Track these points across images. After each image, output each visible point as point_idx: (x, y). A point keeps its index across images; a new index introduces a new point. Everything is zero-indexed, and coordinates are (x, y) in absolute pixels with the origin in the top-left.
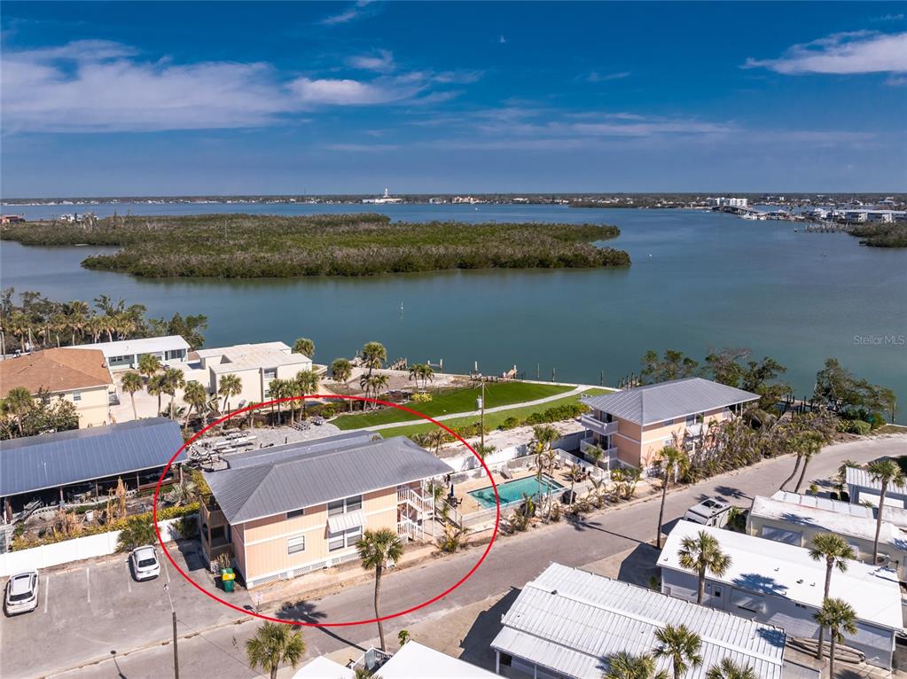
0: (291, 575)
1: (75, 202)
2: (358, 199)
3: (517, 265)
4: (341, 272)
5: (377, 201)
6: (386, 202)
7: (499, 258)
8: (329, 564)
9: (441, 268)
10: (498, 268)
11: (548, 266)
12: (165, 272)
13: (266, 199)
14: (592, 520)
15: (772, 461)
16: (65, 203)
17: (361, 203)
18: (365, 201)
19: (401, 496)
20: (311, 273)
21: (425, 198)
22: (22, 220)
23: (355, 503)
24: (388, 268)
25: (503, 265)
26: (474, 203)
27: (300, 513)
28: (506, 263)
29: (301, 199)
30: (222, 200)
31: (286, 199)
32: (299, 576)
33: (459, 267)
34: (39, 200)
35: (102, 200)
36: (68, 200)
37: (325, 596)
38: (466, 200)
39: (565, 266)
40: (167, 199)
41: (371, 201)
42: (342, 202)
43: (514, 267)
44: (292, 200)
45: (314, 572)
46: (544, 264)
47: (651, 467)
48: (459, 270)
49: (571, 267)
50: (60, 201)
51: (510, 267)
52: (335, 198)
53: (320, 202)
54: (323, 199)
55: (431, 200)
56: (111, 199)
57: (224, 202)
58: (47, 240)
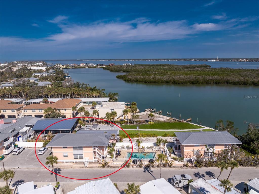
0: (65, 162)
1: (132, 60)
2: (207, 60)
3: (235, 84)
4: (176, 83)
5: (213, 60)
6: (216, 61)
7: (229, 81)
8: (75, 162)
9: (208, 83)
10: (229, 84)
11: (246, 85)
12: (131, 80)
13: (180, 60)
14: (152, 170)
15: (243, 167)
16: (130, 60)
17: (208, 61)
18: (209, 60)
19: (94, 149)
20: (167, 83)
21: (229, 60)
22: (114, 65)
23: (81, 148)
24: (191, 82)
25: (230, 83)
26: (246, 61)
27: (66, 147)
28: (231, 83)
29: (190, 60)
30: (168, 60)
31: (185, 60)
32: (67, 163)
33: (215, 83)
34: (124, 60)
35: (138, 60)
36: (131, 60)
37: (65, 169)
38: (243, 60)
39: (253, 85)
40: (154, 60)
41: (211, 60)
42: (202, 61)
43: (234, 84)
44: (187, 60)
45: (70, 162)
46: (245, 84)
47: (188, 158)
48: (215, 84)
49: (256, 85)
50: (129, 60)
51: (233, 84)
52: (200, 59)
53: (195, 60)
54: (196, 60)
55: (231, 60)
56: (140, 59)
57: (169, 60)
58: (114, 70)
